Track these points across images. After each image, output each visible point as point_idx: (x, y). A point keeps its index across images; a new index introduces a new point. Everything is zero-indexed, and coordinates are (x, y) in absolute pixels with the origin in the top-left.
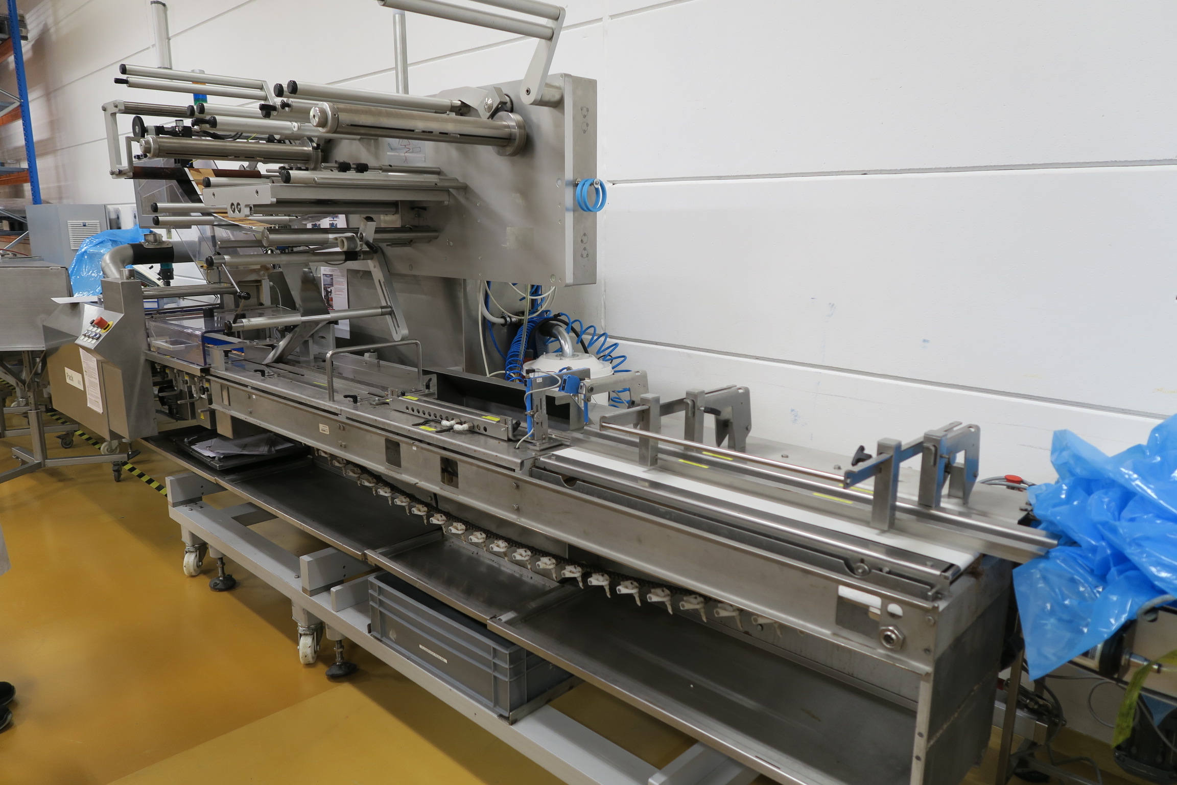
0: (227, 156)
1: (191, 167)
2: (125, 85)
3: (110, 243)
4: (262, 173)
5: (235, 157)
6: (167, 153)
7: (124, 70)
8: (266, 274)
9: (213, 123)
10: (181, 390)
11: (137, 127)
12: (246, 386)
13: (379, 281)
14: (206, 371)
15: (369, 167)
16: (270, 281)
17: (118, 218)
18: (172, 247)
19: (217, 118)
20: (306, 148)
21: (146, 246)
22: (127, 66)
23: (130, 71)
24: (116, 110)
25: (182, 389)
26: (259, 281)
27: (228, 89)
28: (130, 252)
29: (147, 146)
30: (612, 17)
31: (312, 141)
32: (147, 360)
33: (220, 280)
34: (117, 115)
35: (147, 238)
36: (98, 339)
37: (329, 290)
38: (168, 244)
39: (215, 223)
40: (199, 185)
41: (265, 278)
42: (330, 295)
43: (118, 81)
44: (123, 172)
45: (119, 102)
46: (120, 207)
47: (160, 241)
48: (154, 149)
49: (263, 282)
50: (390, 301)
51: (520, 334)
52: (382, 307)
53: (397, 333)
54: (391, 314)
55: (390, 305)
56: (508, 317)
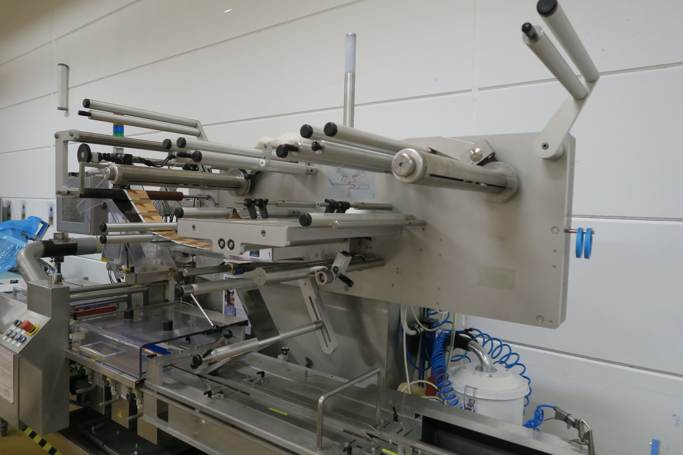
0: (178, 184)
1: (129, 189)
2: (87, 117)
3: (10, 231)
4: (184, 195)
5: (185, 184)
6: (129, 181)
7: (87, 104)
8: (173, 275)
9: (198, 157)
10: (97, 386)
11: (83, 153)
12: (194, 409)
13: (310, 298)
14: (141, 384)
15: (351, 205)
16: (175, 281)
17: (9, 207)
18: (76, 243)
19: (202, 152)
20: (238, 178)
21: (56, 242)
22: (91, 101)
23: (93, 105)
24: (68, 137)
25: (98, 384)
26: (166, 281)
27: (172, 125)
28: (42, 247)
29: (112, 173)
30: (480, 89)
31: (244, 171)
32: (66, 359)
33: (136, 282)
34: (69, 142)
35: (56, 236)
36: (23, 342)
37: (231, 291)
38: (73, 241)
39: (154, 240)
40: (137, 205)
41: (171, 278)
42: (232, 295)
43: (81, 113)
44: (72, 193)
45: (75, 132)
46: (12, 200)
47: (66, 238)
48: (119, 176)
49: (170, 282)
50: (321, 316)
51: (438, 347)
52: (316, 323)
53: (327, 346)
54: (321, 329)
55: (321, 320)
56: (418, 328)
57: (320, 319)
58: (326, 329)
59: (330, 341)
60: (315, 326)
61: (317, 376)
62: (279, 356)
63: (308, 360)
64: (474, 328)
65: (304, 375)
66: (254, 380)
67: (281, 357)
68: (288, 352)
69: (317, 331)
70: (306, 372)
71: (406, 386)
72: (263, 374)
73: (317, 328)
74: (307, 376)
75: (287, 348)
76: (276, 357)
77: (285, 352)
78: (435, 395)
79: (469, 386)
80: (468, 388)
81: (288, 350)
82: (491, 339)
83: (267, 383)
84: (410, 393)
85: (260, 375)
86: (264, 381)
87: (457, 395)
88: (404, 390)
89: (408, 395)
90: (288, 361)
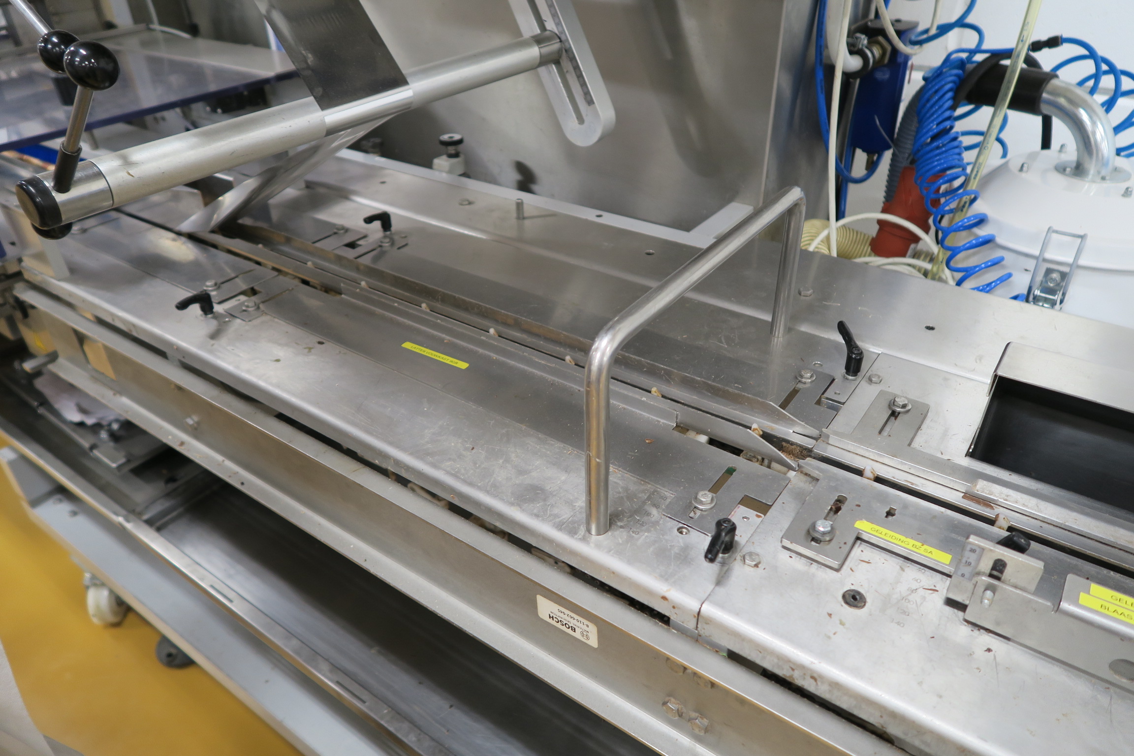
50: (554, 15)
51: (940, 107)
52: (538, 40)
53: (581, 120)
54: (557, 62)
55: (556, 31)
56: (867, 47)
57: (550, 25)
58: (573, 59)
59: (590, 102)
60: (534, 52)
61: (554, 215)
62: (437, 162)
63: (521, 168)
64: (1065, 36)
65: (514, 215)
66: (360, 242)
67: (442, 162)
68: (460, 147)
69: (542, 70)
70: (519, 205)
71: (824, 234)
72: (384, 219)
73: (544, 61)
74: (524, 218)
75: (457, 137)
76: (428, 165)
77: (451, 150)
78: (904, 255)
79: (1055, 228)
80: (1054, 236)
81: (460, 142)
82: (1112, 70)
83: (399, 248)
84: (834, 254)
85: (377, 224)
86: (393, 243)
87: (1009, 257)
88: (819, 244)
89: (828, 258)
90: (465, 175)
